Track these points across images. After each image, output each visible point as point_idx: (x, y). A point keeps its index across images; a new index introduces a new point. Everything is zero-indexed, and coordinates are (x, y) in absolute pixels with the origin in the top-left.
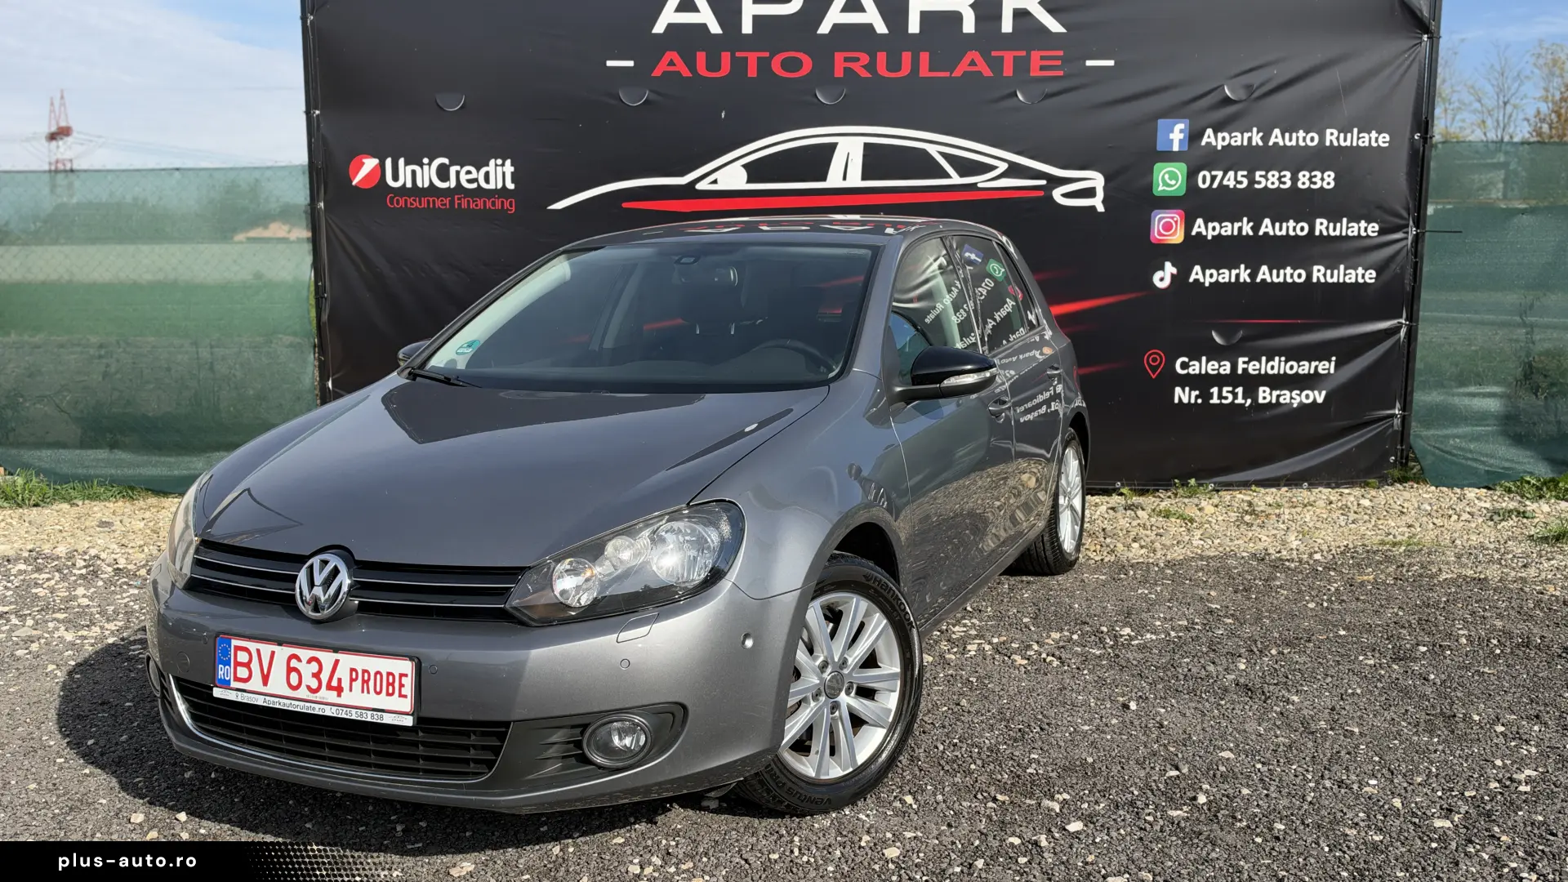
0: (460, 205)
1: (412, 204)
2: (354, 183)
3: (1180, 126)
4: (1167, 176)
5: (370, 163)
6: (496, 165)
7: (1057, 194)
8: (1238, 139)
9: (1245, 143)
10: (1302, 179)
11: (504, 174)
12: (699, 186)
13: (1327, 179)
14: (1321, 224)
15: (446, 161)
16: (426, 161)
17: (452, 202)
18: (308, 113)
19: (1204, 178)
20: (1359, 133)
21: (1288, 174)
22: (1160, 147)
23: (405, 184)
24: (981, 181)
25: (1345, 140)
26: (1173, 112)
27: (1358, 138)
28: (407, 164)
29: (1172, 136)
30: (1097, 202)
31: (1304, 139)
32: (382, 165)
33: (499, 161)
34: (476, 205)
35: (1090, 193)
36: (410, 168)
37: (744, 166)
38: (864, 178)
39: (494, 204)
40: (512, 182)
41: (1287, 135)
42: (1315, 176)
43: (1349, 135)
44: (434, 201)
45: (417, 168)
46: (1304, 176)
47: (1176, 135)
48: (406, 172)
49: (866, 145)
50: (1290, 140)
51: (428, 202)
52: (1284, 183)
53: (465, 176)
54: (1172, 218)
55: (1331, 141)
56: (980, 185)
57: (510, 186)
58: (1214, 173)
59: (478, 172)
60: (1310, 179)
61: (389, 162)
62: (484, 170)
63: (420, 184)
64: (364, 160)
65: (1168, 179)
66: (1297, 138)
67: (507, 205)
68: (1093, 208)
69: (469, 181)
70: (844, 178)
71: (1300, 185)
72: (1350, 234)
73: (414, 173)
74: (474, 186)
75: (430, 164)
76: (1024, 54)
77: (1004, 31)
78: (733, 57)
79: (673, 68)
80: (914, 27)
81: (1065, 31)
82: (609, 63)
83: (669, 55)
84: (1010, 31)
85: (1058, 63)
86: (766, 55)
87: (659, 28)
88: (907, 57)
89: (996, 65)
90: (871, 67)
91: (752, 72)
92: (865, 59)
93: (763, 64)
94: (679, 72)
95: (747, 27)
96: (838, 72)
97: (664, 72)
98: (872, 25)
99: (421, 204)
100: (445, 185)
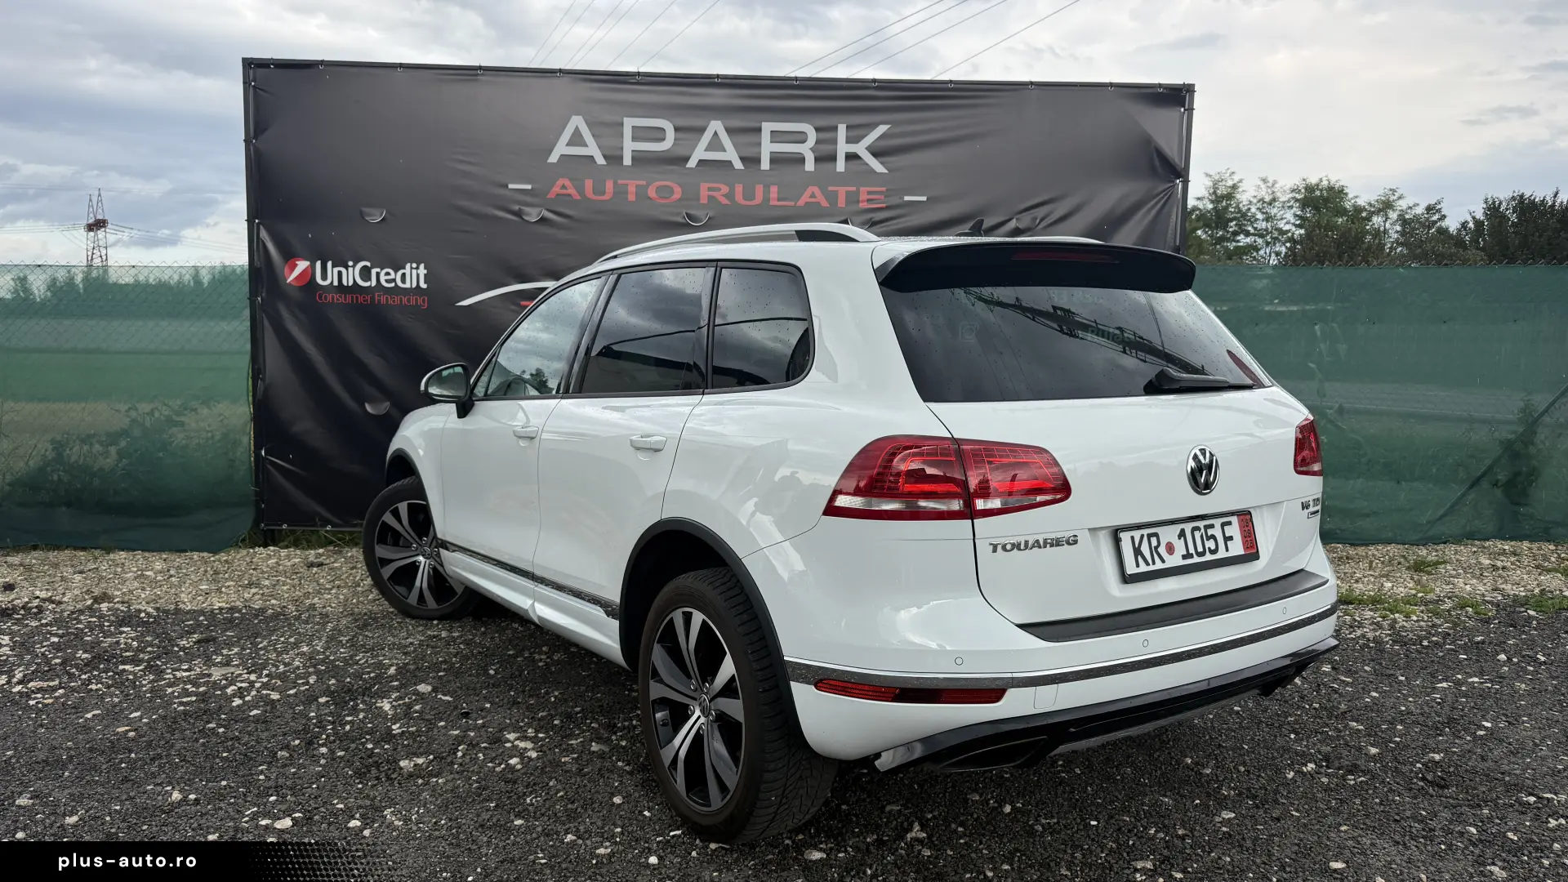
1: (338, 300)
2: (288, 281)
5: (302, 265)
6: (412, 268)
11: (418, 275)
16: (351, 263)
17: (373, 298)
18: (250, 221)
23: (332, 281)
28: (333, 266)
32: (313, 267)
33: (414, 265)
34: (394, 301)
36: (336, 270)
39: (409, 301)
40: (425, 283)
44: (357, 297)
45: (343, 270)
48: (333, 273)
51: (352, 297)
53: (384, 276)
57: (423, 285)
59: (396, 272)
61: (318, 264)
62: (401, 272)
63: (345, 283)
64: (297, 262)
67: (420, 301)
69: (387, 281)
73: (340, 273)
74: (393, 285)
75: (354, 266)
76: (854, 189)
77: (838, 170)
78: (615, 183)
79: (564, 191)
80: (765, 165)
81: (886, 171)
82: (511, 186)
83: (560, 182)
84: (843, 170)
85: (882, 197)
86: (644, 183)
87: (553, 158)
88: (759, 190)
89: (832, 198)
90: (730, 196)
91: (631, 197)
92: (725, 189)
93: (641, 193)
94: (569, 195)
95: (627, 161)
96: (704, 201)
97: (558, 195)
98: (730, 162)
99: (345, 300)
100: (366, 284)
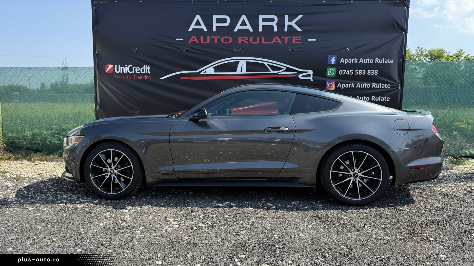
0: (135, 78)
1: (122, 77)
2: (106, 71)
3: (335, 57)
4: (330, 71)
6: (145, 67)
7: (300, 76)
8: (351, 61)
9: (353, 62)
10: (369, 72)
11: (147, 69)
12: (202, 73)
13: (376, 72)
14: (374, 85)
15: (132, 66)
16: (126, 66)
17: (133, 77)
18: (94, 53)
19: (341, 71)
20: (385, 59)
21: (365, 71)
22: (328, 63)
23: (120, 72)
24: (279, 72)
25: (381, 61)
26: (332, 53)
27: (385, 61)
28: (121, 67)
29: (332, 60)
30: (311, 78)
31: (369, 61)
32: (114, 67)
33: (146, 66)
34: (140, 78)
35: (309, 76)
36: (121, 68)
37: (213, 68)
38: (246, 71)
39: (145, 78)
41: (364, 60)
42: (372, 71)
43: (382, 60)
46: (369, 71)
47: (333, 60)
48: (120, 69)
49: (247, 62)
50: (365, 61)
51: (127, 77)
52: (364, 73)
53: (137, 70)
54: (332, 83)
55: (377, 61)
56: (278, 73)
57: (149, 73)
58: (343, 70)
59: (140, 69)
60: (371, 72)
61: (116, 66)
62: (142, 68)
63: (124, 72)
64: (109, 65)
65: (331, 72)
66: (367, 61)
67: (148, 78)
68: (310, 79)
69: (138, 71)
70: (241, 71)
71: (368, 74)
72: (382, 87)
73: (123, 69)
74: (139, 72)
75: (127, 67)
76: (291, 37)
77: (285, 31)
78: (210, 38)
79: (194, 41)
80: (260, 30)
81: (302, 31)
82: (177, 39)
83: (193, 37)
84: (287, 31)
85: (300, 40)
86: (220, 37)
87: (190, 30)
88: (258, 38)
89: (283, 40)
90: (248, 41)
91: (216, 42)
92: (247, 38)
93: (219, 40)
94: (196, 42)
95: (214, 30)
96: (239, 42)
97: (192, 42)
98: (248, 29)
99: (124, 78)
100: (131, 72)
